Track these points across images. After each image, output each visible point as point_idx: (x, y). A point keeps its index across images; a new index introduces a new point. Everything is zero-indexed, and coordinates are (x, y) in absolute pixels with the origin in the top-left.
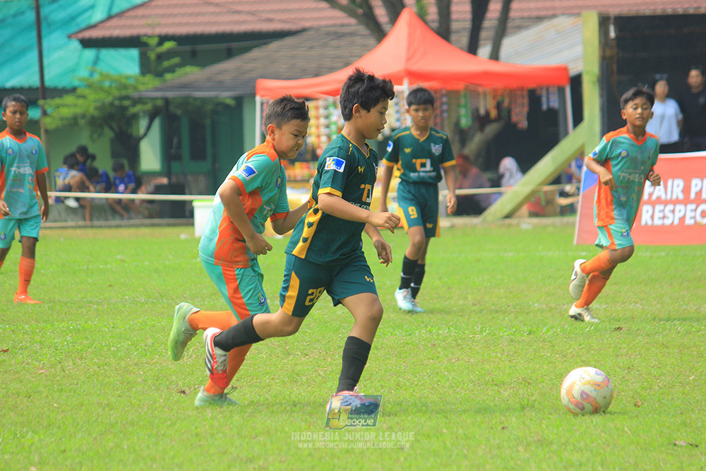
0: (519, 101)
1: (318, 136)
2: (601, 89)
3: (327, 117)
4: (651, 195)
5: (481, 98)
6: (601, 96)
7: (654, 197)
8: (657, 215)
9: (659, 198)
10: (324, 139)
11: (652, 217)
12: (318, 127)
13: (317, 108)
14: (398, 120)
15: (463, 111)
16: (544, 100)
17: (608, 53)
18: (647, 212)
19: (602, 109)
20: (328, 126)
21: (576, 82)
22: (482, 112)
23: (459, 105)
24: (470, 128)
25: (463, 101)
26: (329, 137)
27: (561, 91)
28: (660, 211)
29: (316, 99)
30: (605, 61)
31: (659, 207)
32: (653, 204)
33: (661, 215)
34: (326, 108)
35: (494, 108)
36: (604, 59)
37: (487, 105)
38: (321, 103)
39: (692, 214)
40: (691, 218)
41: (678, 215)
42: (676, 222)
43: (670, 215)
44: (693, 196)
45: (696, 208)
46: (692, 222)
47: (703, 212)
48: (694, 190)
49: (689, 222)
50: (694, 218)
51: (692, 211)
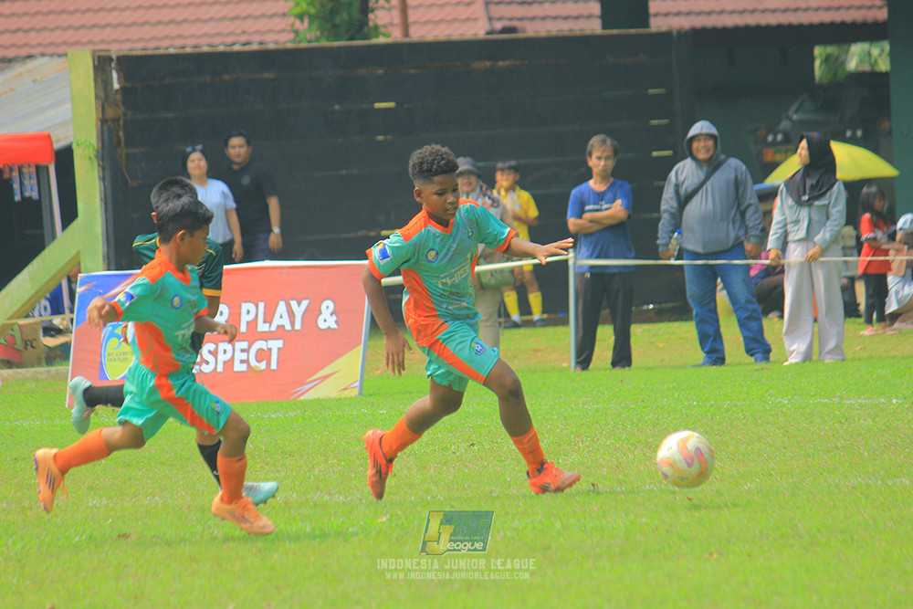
2: (102, 168)
6: (103, 179)
16: (17, 185)
17: (110, 113)
19: (105, 200)
21: (65, 158)
30: (107, 126)
36: (103, 121)
39: (244, 356)
40: (242, 362)
41: (222, 358)
42: (220, 368)
43: (210, 358)
44: (243, 328)
45: (250, 347)
46: (243, 367)
47: (260, 351)
48: (245, 319)
49: (239, 367)
50: (246, 362)
51: (243, 351)
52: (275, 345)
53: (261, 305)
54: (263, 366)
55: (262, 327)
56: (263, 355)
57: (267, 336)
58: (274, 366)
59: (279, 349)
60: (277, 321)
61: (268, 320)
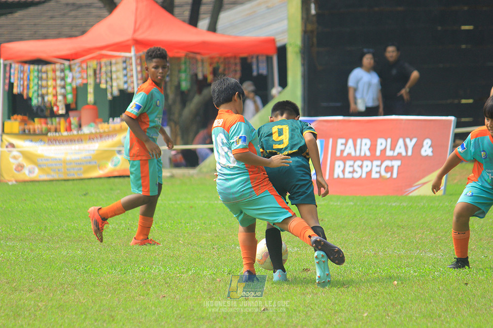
0: (233, 68)
1: (55, 96)
2: (303, 58)
3: (63, 79)
4: (342, 151)
5: (200, 64)
6: (303, 65)
7: (345, 154)
8: (348, 169)
9: (349, 154)
10: (60, 98)
11: (343, 171)
12: (55, 88)
13: (54, 71)
14: (126, 82)
15: (183, 76)
16: (254, 67)
17: (309, 27)
18: (339, 166)
19: (304, 76)
20: (64, 87)
21: (282, 52)
22: (200, 76)
23: (179, 71)
24: (189, 91)
25: (183, 67)
26: (65, 97)
27: (269, 60)
28: (350, 166)
29: (54, 63)
30: (307, 34)
31: (349, 163)
32: (344, 159)
33: (351, 169)
34: (62, 71)
35: (211, 73)
36: (305, 32)
37: (204, 71)
38: (58, 66)
39: (378, 169)
40: (377, 172)
41: (365, 170)
42: (364, 176)
43: (358, 169)
44: (378, 153)
45: (381, 164)
46: (377, 176)
47: (387, 167)
48: (379, 148)
49: (375, 175)
50: (379, 172)
51: (377, 166)
52: (396, 164)
53: (389, 141)
54: (388, 175)
55: (389, 153)
56: (389, 169)
57: (392, 158)
58: (395, 176)
59: (398, 166)
60: (397, 150)
61: (393, 148)
